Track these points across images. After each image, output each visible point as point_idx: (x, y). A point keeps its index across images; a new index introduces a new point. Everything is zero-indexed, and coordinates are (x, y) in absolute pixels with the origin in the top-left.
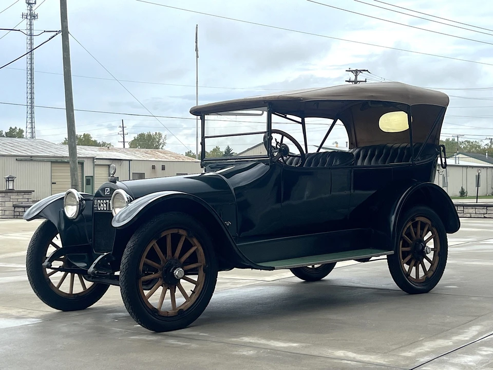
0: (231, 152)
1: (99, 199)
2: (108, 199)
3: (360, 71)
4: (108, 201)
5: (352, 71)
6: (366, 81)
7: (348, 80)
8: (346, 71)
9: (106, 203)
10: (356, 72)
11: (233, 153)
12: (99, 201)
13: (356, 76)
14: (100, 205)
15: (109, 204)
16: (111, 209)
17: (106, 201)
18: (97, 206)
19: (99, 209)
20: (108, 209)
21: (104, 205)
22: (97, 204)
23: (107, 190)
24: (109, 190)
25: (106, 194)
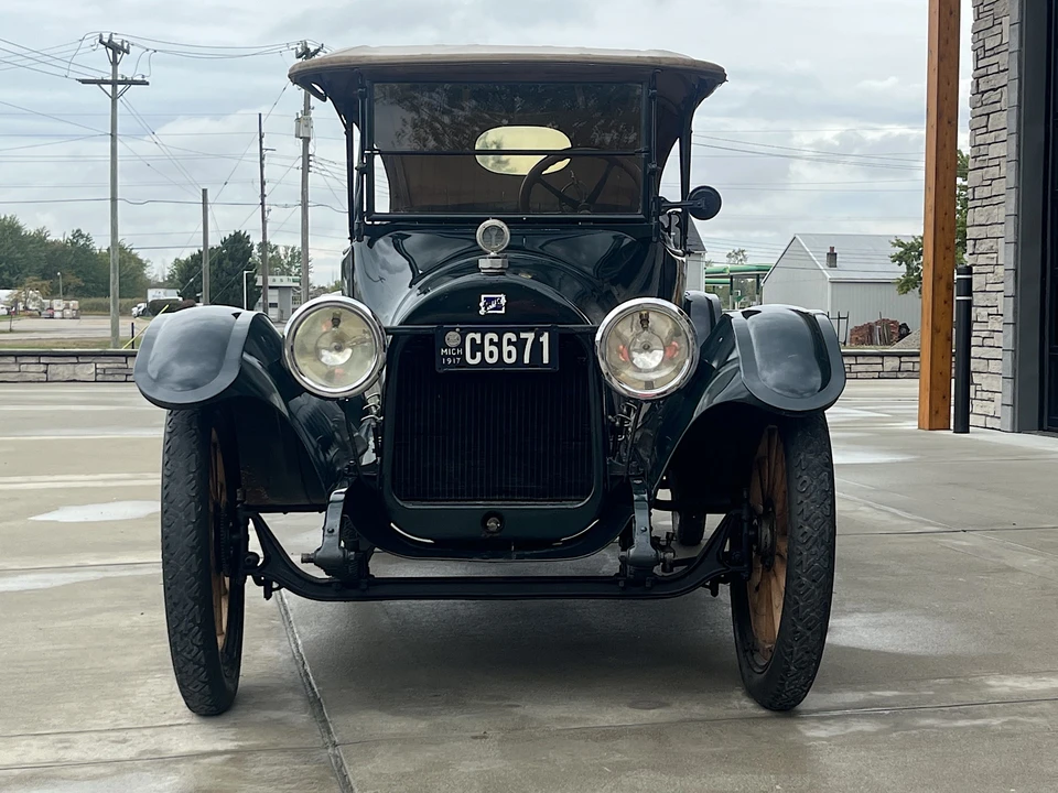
1: (476, 331)
2: (530, 330)
12: (471, 335)
15: (537, 345)
16: (546, 361)
17: (518, 336)
18: (459, 351)
19: (471, 361)
20: (527, 361)
21: (506, 348)
22: (462, 346)
23: (489, 301)
24: (503, 301)
25: (482, 312)
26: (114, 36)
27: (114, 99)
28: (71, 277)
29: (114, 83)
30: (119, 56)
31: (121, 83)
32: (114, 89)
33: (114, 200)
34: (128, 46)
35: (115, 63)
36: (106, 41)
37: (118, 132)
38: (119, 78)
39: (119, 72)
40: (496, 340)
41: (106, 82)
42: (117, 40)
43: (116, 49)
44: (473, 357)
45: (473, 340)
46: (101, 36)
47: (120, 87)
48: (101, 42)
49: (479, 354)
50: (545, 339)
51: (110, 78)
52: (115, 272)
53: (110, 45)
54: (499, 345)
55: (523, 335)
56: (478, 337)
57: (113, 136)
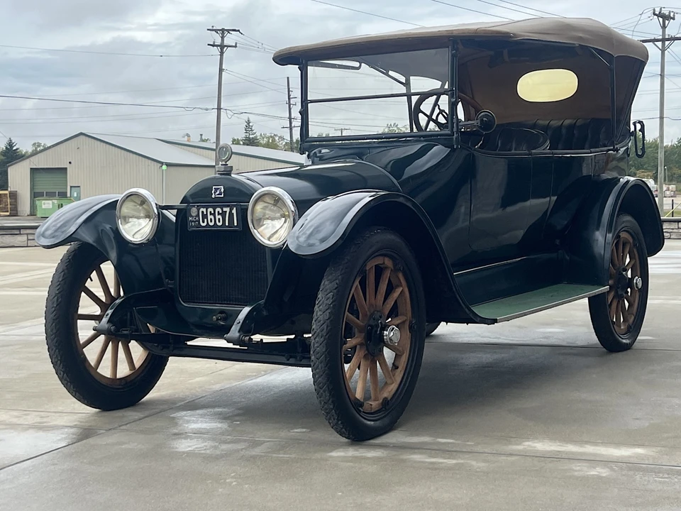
0: (14, 148)
1: (203, 207)
2: (228, 206)
3: (228, 31)
4: (227, 210)
5: (216, 31)
6: (236, 46)
7: (212, 43)
8: (208, 30)
9: (223, 214)
10: (223, 32)
11: (17, 149)
12: (202, 209)
13: (223, 38)
14: (205, 216)
15: (231, 214)
16: (236, 224)
17: (222, 210)
18: (197, 218)
19: (203, 224)
20: (227, 224)
21: (217, 217)
22: (198, 215)
23: (216, 189)
24: (222, 190)
25: (213, 196)
26: (663, 9)
27: (663, 51)
28: (675, 169)
29: (663, 40)
30: (667, 22)
31: (668, 40)
32: (663, 45)
33: (662, 118)
34: (674, 15)
35: (664, 27)
36: (657, 13)
37: (665, 73)
38: (667, 37)
39: (666, 33)
40: (213, 212)
41: (658, 40)
42: (665, 12)
43: (665, 18)
44: (203, 222)
45: (203, 212)
46: (654, 10)
47: (667, 43)
48: (655, 14)
49: (206, 220)
50: (234, 211)
51: (661, 37)
52: (661, 166)
53: (660, 15)
54: (214, 214)
55: (225, 209)
56: (204, 210)
57: (662, 76)
